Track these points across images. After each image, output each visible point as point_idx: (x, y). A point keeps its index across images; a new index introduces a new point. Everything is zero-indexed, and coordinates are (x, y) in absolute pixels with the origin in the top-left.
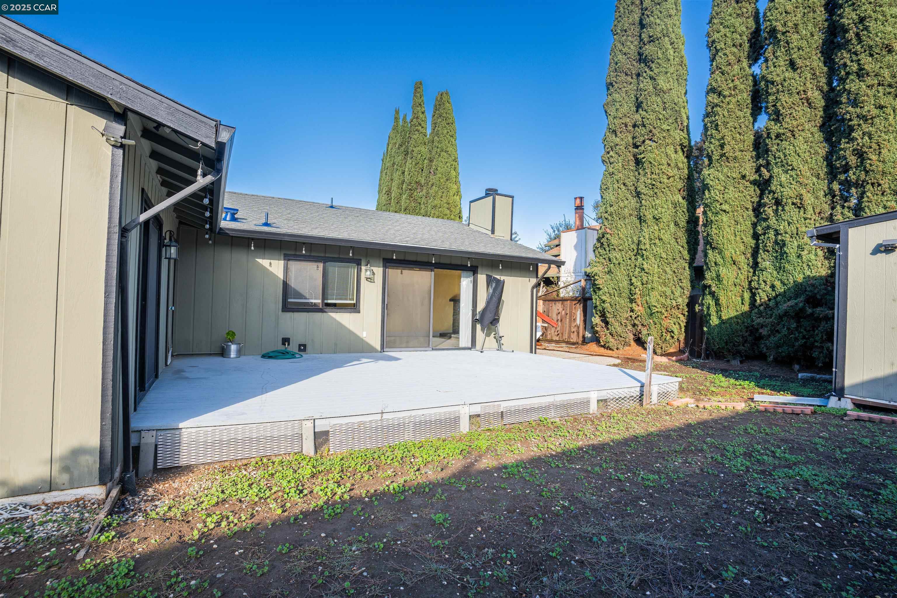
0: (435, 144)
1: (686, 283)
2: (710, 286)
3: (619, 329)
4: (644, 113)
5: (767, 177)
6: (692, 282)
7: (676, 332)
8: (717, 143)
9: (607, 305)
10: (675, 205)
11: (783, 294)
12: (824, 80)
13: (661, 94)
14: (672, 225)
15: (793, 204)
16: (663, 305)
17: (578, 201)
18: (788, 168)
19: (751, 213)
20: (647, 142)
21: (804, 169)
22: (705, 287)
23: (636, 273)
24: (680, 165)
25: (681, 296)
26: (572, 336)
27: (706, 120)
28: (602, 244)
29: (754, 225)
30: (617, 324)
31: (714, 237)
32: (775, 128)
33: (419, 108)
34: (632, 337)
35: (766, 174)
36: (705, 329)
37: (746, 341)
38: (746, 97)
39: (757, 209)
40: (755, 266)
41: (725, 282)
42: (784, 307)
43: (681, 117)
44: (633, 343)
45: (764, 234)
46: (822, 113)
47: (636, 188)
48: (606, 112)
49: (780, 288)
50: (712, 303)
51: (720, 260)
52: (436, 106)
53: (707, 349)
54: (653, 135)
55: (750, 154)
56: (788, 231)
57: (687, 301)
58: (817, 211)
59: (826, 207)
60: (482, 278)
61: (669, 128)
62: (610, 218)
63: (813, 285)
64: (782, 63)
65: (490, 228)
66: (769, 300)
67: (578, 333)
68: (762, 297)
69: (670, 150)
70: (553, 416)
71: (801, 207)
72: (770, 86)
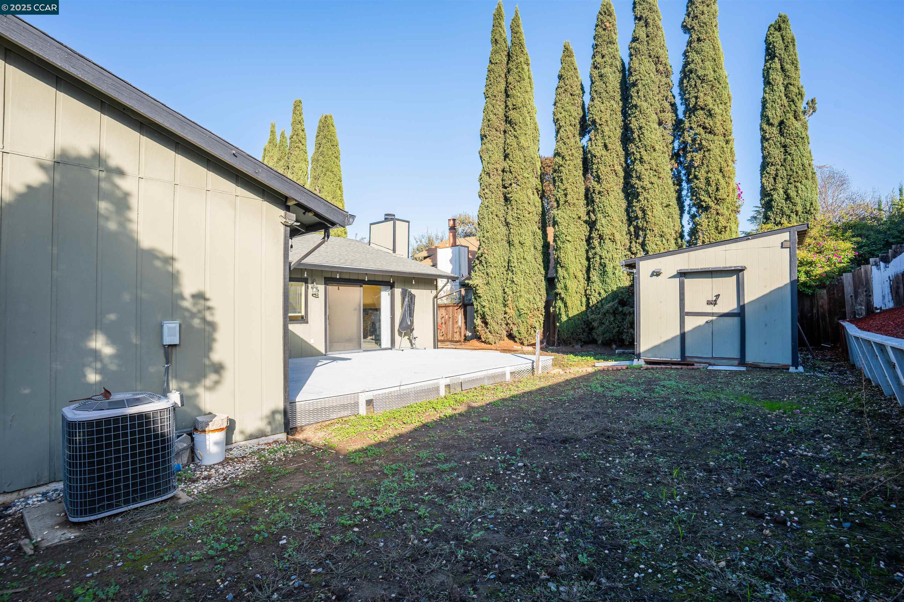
0: (320, 163)
1: (543, 292)
2: (560, 294)
3: (496, 328)
4: (511, 163)
5: (594, 220)
6: (547, 290)
7: (537, 327)
8: (563, 193)
9: (486, 309)
10: (534, 234)
11: (606, 299)
12: (623, 159)
13: (523, 150)
14: (532, 249)
15: (610, 239)
16: (529, 308)
17: (452, 222)
18: (606, 215)
19: (585, 243)
20: (514, 185)
21: (615, 216)
22: (557, 294)
23: (508, 284)
24: (537, 204)
25: (540, 301)
26: (455, 336)
27: (554, 174)
28: (481, 261)
29: (587, 251)
30: (494, 324)
31: (562, 259)
32: (598, 187)
33: (299, 126)
34: (506, 333)
35: (593, 218)
36: (558, 324)
37: (584, 331)
38: (579, 162)
39: (589, 240)
40: (588, 279)
41: (570, 291)
42: (607, 307)
43: (536, 168)
44: (506, 338)
45: (593, 258)
46: (622, 180)
47: (506, 220)
48: (481, 157)
49: (604, 295)
50: (562, 306)
51: (566, 275)
52: (319, 127)
53: (559, 339)
54: (518, 180)
55: (583, 202)
56: (607, 257)
57: (544, 304)
58: (623, 244)
59: (627, 242)
60: (398, 291)
61: (528, 176)
62: (486, 241)
63: (622, 292)
64: (600, 144)
65: (392, 248)
66: (598, 303)
67: (460, 333)
68: (593, 301)
69: (530, 192)
70: (487, 384)
71: (614, 241)
72: (594, 158)
